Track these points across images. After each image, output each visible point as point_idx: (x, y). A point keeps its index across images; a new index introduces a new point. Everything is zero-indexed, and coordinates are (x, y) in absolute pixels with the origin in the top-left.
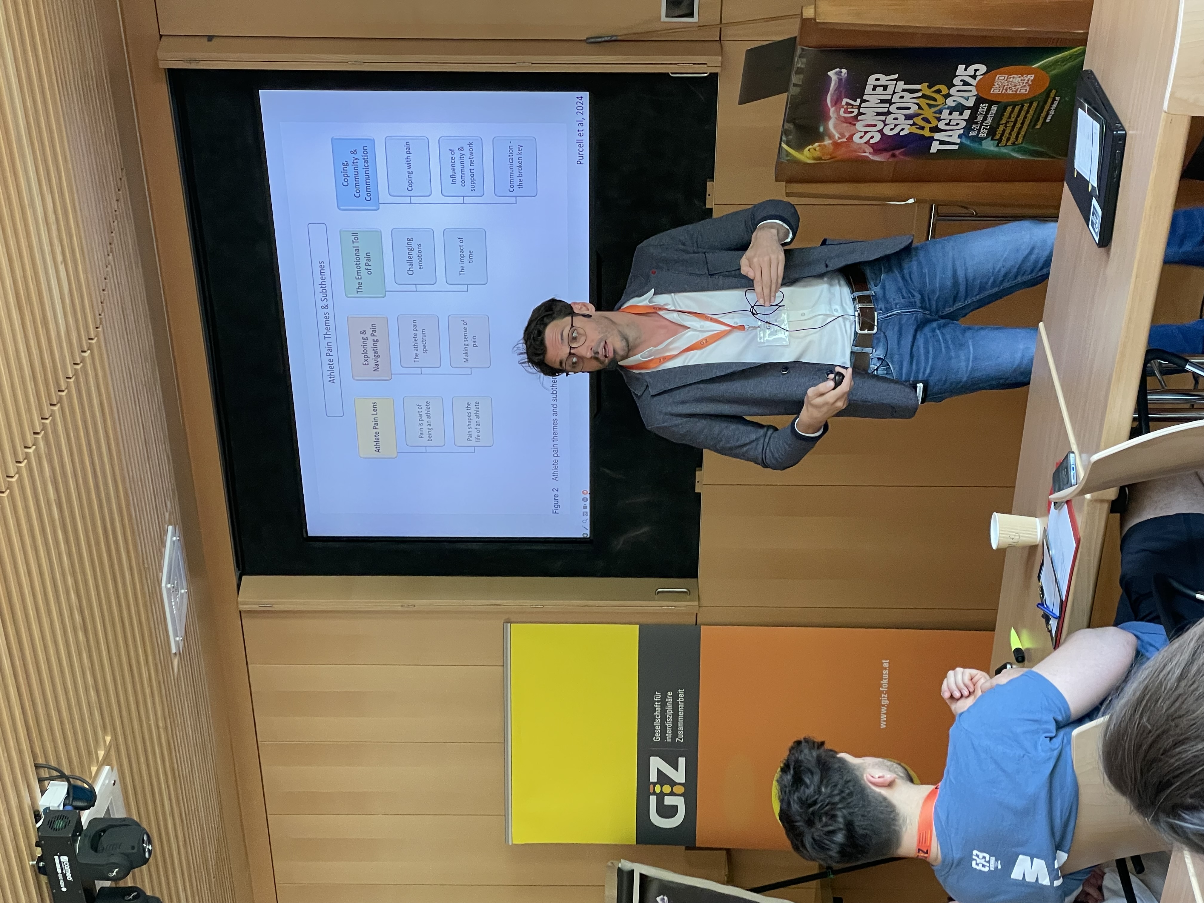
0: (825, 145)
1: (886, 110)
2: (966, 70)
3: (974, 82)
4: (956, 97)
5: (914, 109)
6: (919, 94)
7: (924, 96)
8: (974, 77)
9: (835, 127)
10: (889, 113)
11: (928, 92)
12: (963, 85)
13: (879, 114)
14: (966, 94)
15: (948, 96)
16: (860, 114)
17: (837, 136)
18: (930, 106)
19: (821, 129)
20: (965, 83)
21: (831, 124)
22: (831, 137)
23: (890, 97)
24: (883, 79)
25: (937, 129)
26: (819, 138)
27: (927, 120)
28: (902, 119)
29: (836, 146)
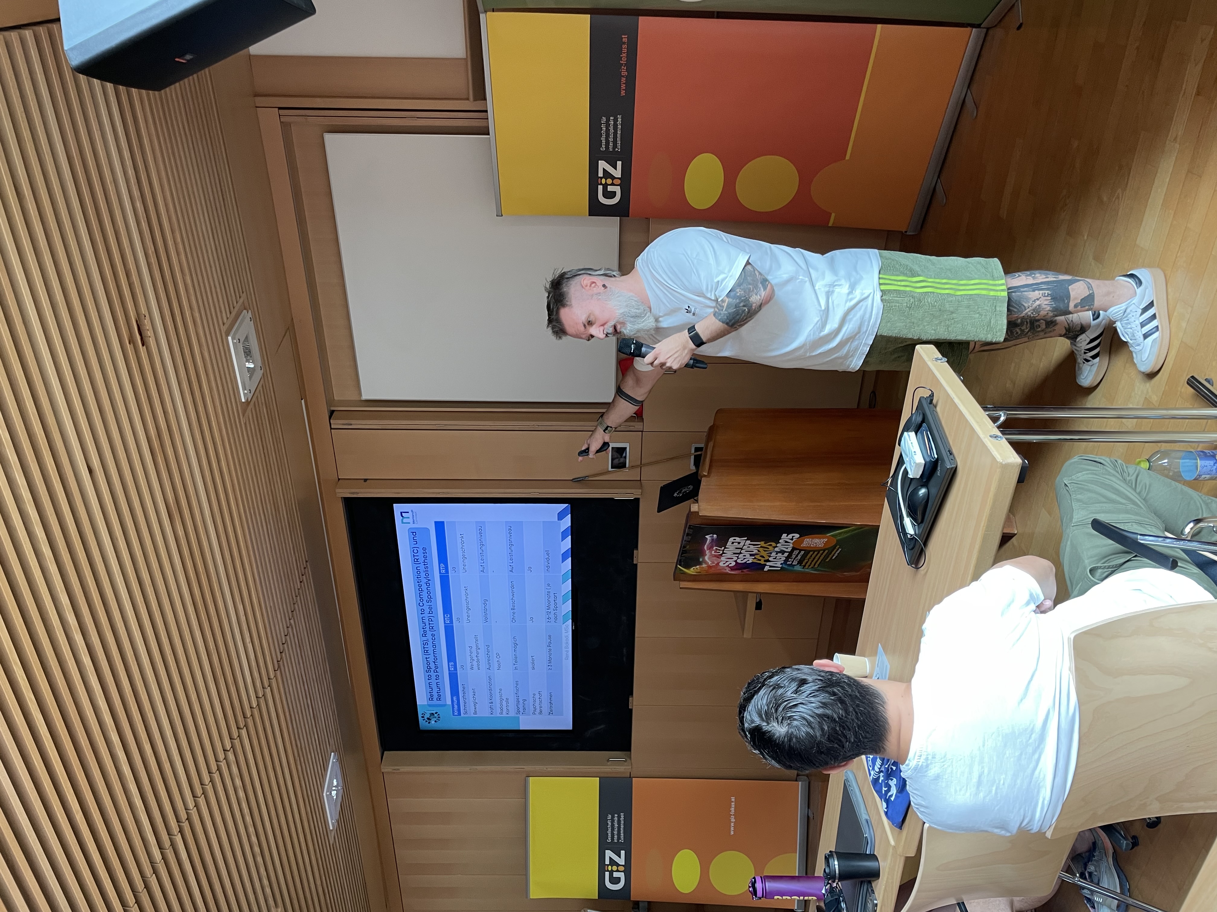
0: (703, 567)
1: (739, 552)
2: (787, 536)
3: (792, 542)
4: (780, 547)
5: (755, 552)
6: (759, 546)
7: (761, 547)
8: (792, 539)
9: (709, 559)
10: (741, 553)
11: (765, 545)
13: (734, 554)
14: (786, 546)
15: (776, 547)
16: (723, 553)
17: (710, 563)
18: (765, 551)
19: (701, 560)
20: (786, 542)
21: (706, 558)
22: (706, 563)
23: (742, 547)
24: (738, 539)
25: (768, 561)
26: (700, 563)
27: (763, 557)
28: (748, 556)
29: (709, 567)
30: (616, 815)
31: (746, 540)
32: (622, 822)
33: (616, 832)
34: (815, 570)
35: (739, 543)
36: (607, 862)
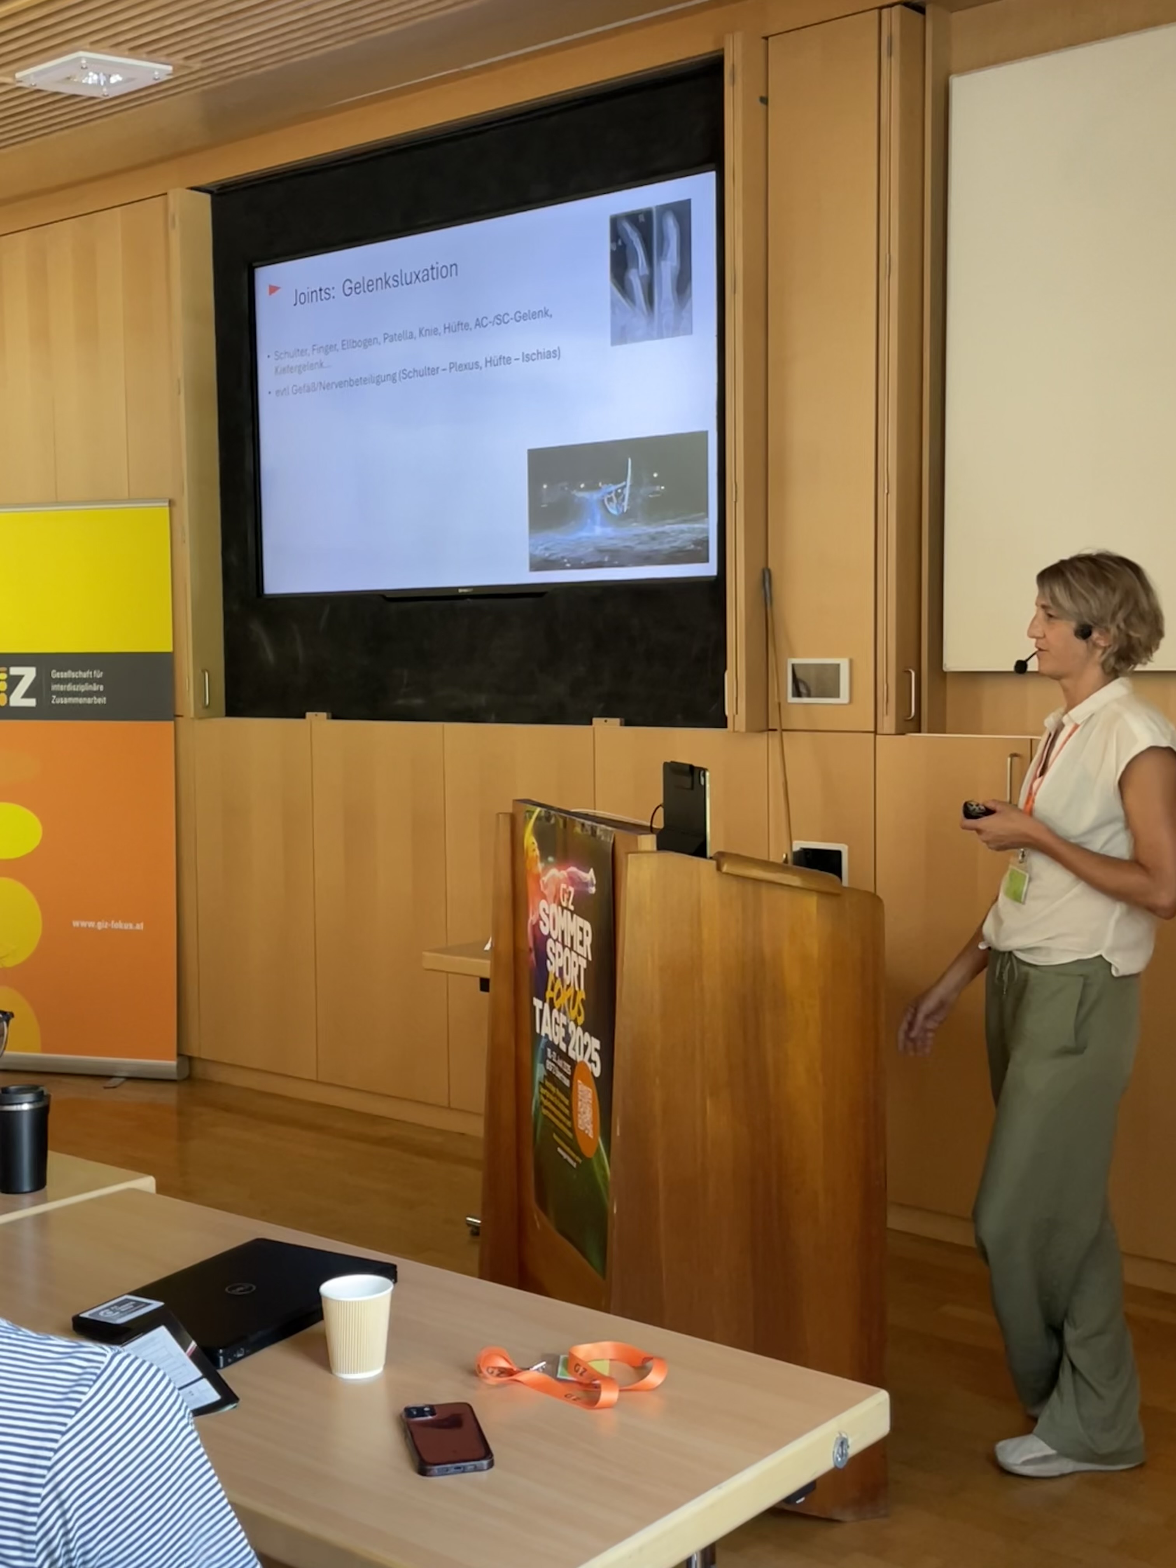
1: (566, 943)
3: (586, 1059)
5: (568, 979)
6: (577, 989)
7: (575, 992)
8: (590, 1061)
11: (579, 999)
12: (584, 1045)
14: (577, 1047)
15: (577, 1025)
18: (569, 1000)
20: (586, 1047)
23: (575, 949)
24: (588, 941)
25: (552, 1007)
27: (559, 995)
28: (560, 962)
29: (538, 877)
30: (101, 688)
31: (587, 959)
32: (90, 701)
33: (69, 687)
35: (581, 943)
36: (14, 671)
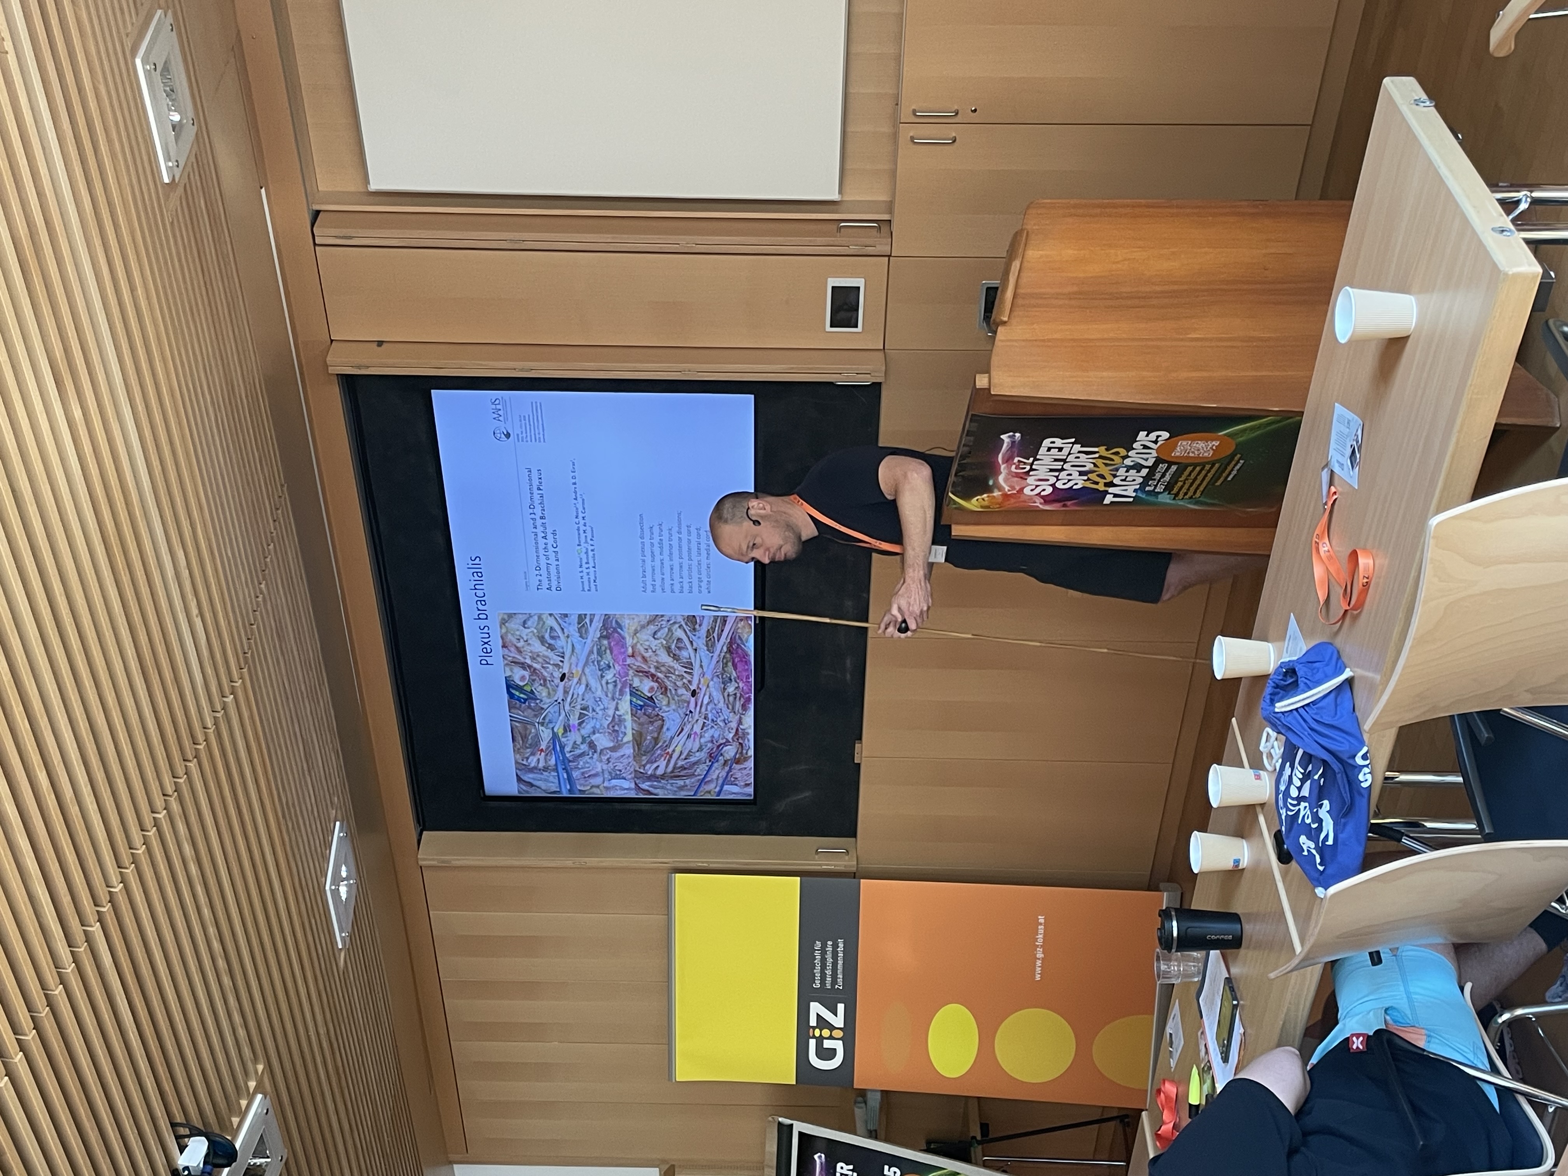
0: (994, 496)
1: (1060, 467)
2: (1147, 435)
4: (1133, 457)
5: (1089, 466)
6: (1097, 455)
7: (1101, 457)
8: (1156, 442)
9: (1005, 480)
10: (1063, 469)
12: (1143, 448)
13: (1051, 470)
14: (1145, 456)
15: (1127, 457)
16: (1032, 470)
17: (1007, 488)
19: (991, 483)
20: (1145, 447)
21: (1001, 479)
22: (1000, 488)
23: (1065, 457)
24: (1059, 442)
25: (1111, 484)
26: (988, 489)
27: (1102, 476)
28: (1075, 475)
29: (1006, 496)
30: (830, 943)
31: (1073, 443)
32: (841, 955)
33: (829, 972)
34: (1197, 503)
35: (1060, 449)
36: (813, 1022)
